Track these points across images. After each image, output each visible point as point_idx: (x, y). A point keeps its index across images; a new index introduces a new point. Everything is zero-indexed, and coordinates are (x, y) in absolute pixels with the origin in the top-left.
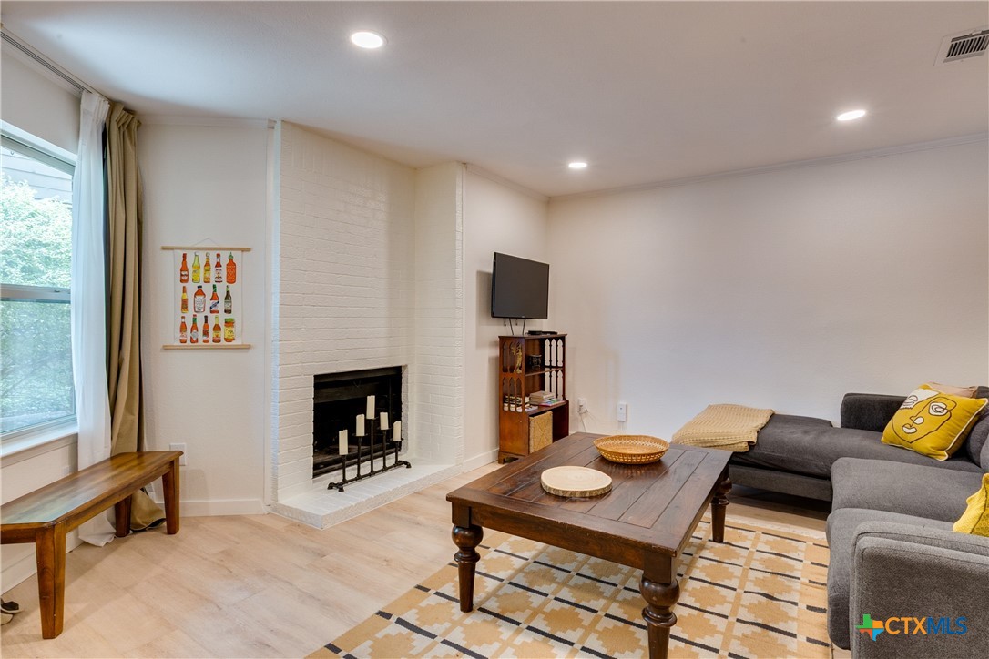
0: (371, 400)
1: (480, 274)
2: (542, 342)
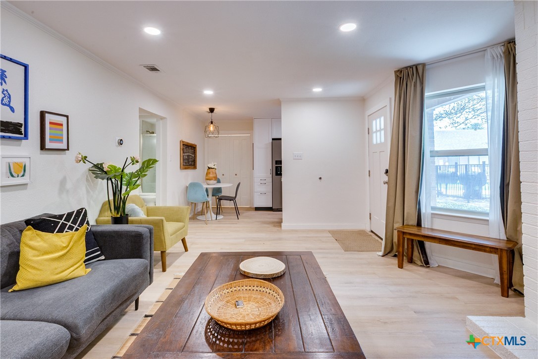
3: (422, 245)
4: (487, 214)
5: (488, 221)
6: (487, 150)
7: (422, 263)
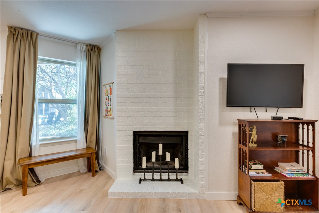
0: (161, 146)
1: (221, 79)
2: (297, 125)
3: (32, 171)
4: (76, 137)
5: (76, 140)
6: (76, 100)
7: (36, 183)
